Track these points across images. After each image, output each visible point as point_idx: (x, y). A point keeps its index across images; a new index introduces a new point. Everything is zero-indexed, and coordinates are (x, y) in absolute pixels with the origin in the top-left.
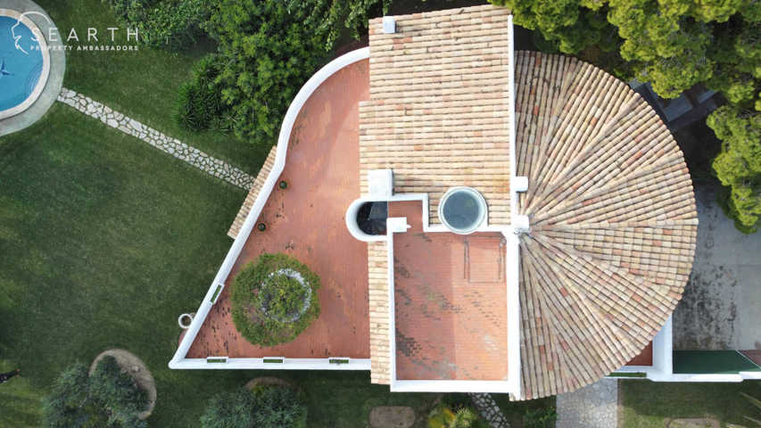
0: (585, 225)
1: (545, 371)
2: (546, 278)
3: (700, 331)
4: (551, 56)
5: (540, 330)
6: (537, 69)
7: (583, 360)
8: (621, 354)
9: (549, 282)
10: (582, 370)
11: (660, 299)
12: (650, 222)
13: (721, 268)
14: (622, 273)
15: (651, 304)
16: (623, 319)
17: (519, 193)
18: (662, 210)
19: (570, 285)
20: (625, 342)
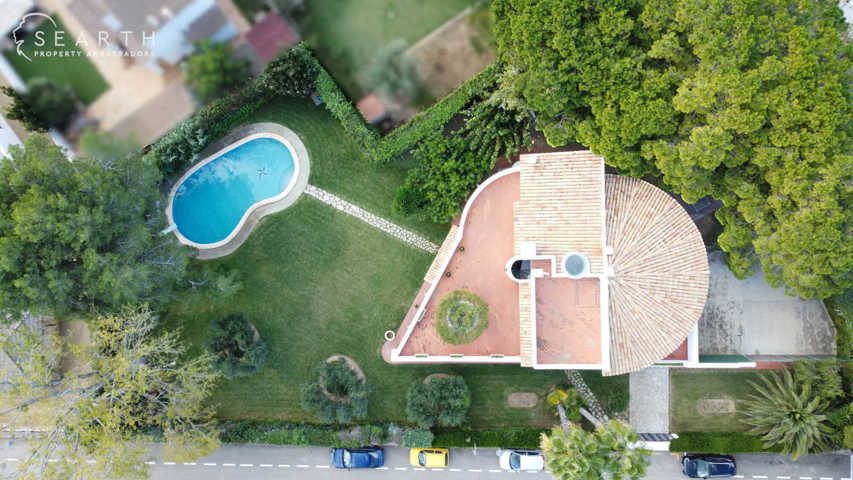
2: (624, 304)
3: (720, 342)
4: (625, 177)
5: (620, 334)
6: (617, 184)
7: (645, 352)
10: (644, 357)
11: (689, 317)
12: (683, 272)
13: (733, 303)
15: (683, 319)
16: (668, 328)
17: (608, 255)
18: (689, 265)
19: (637, 308)
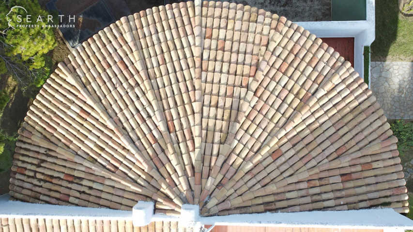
0: (196, 131)
1: (372, 173)
2: (259, 177)
4: (16, 156)
5: (323, 182)
6: (27, 173)
7: (359, 129)
8: (350, 84)
9: (264, 174)
10: (370, 130)
11: (286, 40)
12: (196, 52)
14: (254, 86)
15: (291, 51)
16: (310, 83)
17: (156, 210)
18: (183, 40)
19: (268, 149)
20: (336, 80)
